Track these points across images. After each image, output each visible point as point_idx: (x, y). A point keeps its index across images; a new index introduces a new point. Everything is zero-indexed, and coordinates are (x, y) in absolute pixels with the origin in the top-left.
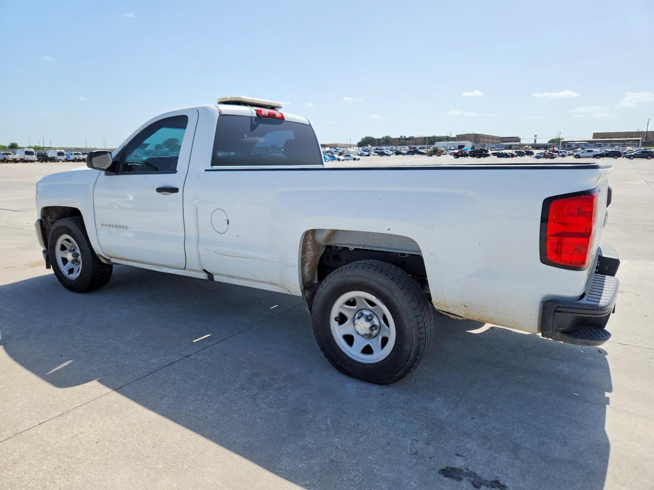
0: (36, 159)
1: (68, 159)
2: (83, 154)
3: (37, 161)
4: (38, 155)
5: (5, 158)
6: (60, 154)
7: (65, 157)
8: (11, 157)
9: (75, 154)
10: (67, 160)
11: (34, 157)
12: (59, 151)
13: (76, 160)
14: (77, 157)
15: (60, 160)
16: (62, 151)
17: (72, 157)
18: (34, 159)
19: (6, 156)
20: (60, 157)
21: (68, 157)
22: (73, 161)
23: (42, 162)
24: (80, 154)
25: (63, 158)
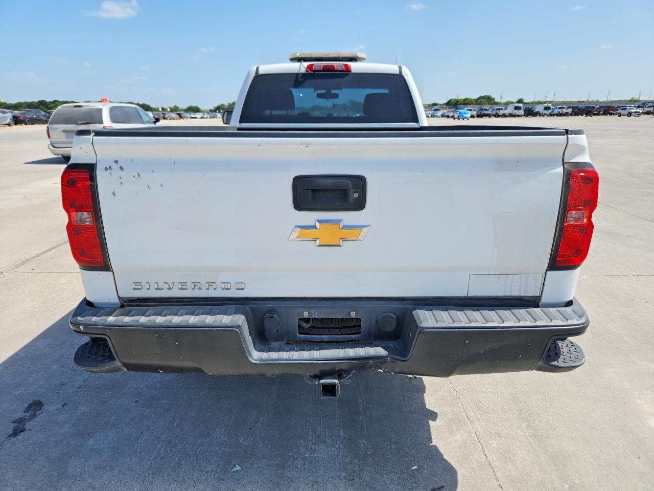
0: (523, 113)
1: (552, 113)
2: (568, 108)
3: (524, 115)
4: (525, 110)
5: (497, 113)
6: (547, 108)
7: (550, 111)
8: (501, 112)
9: (560, 108)
10: (551, 115)
11: (521, 112)
12: (546, 105)
13: (559, 115)
14: (560, 111)
15: (545, 114)
16: (550, 105)
17: (556, 111)
18: (520, 114)
19: (498, 112)
20: (546, 112)
21: (553, 111)
22: (557, 115)
23: (527, 116)
24: (565, 108)
25: (548, 112)
